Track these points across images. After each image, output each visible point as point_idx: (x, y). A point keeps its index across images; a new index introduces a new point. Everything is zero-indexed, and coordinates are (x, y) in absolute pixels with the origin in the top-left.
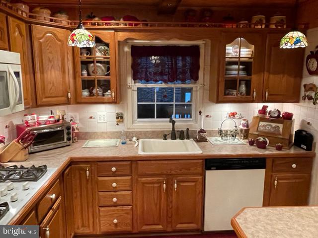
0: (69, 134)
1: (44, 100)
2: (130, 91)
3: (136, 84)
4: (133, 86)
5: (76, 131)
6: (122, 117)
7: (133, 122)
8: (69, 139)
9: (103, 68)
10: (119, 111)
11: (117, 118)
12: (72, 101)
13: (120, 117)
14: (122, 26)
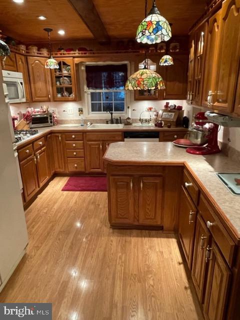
0: (51, 119)
1: (36, 98)
2: (86, 94)
3: (90, 90)
4: (88, 92)
5: (56, 118)
6: (82, 111)
7: (89, 114)
8: (51, 122)
9: (68, 80)
10: (80, 107)
11: (79, 111)
12: (51, 100)
13: (81, 111)
14: (77, 55)
